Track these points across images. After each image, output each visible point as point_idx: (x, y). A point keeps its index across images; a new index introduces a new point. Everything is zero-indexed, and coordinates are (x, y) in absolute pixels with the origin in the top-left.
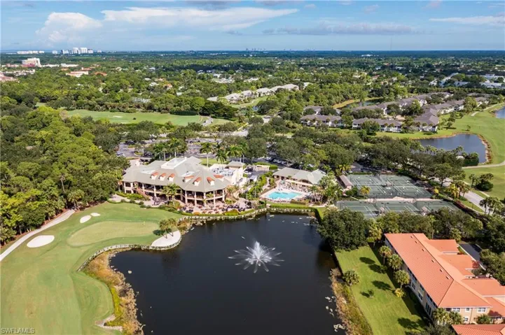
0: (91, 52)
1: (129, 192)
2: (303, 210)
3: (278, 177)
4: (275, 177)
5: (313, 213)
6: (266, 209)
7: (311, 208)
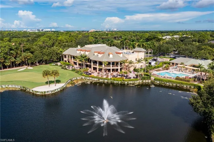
0: (118, 30)
1: (66, 61)
2: (185, 86)
3: (173, 64)
4: (171, 64)
5: (196, 90)
6: (150, 81)
7: (195, 86)
